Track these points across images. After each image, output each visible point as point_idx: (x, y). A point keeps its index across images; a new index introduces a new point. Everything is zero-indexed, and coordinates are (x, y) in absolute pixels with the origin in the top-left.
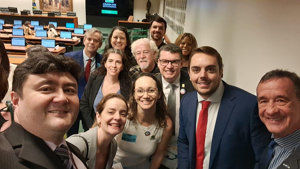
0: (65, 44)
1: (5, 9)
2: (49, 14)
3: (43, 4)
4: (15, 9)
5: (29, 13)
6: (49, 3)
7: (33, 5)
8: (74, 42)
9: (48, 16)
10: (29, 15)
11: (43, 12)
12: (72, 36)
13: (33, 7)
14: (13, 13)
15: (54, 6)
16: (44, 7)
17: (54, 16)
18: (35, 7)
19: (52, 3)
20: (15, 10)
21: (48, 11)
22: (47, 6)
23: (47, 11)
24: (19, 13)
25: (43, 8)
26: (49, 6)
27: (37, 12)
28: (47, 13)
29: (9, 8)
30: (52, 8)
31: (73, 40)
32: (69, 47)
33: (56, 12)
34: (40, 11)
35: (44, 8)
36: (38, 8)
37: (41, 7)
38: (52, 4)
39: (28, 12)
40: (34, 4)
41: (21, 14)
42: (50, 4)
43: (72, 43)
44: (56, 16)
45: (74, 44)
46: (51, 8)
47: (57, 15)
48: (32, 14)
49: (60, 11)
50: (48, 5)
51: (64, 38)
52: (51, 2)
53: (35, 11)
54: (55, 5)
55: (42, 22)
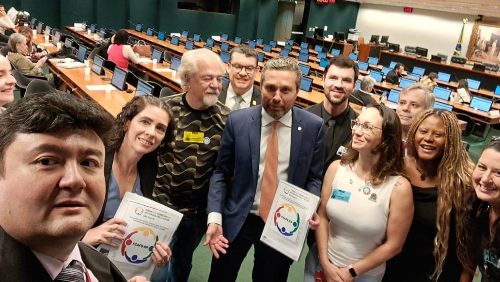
0: (471, 118)
1: (412, 48)
2: (476, 66)
3: (474, 48)
4: (426, 50)
5: (445, 60)
6: (484, 49)
7: (456, 49)
8: (489, 119)
9: (473, 69)
10: (442, 63)
11: (467, 62)
12: (491, 109)
13: (456, 51)
14: (419, 56)
15: (493, 54)
16: (475, 53)
17: (484, 71)
18: (458, 52)
19: (492, 49)
20: (424, 52)
21: (476, 61)
22: (480, 54)
23: (474, 61)
24: (429, 58)
25: (472, 55)
26: (483, 54)
27: (458, 61)
28: (473, 63)
29: (417, 47)
30: (488, 58)
31: (489, 115)
32: (477, 126)
33: (491, 66)
34: (463, 59)
35: (474, 56)
36: (463, 54)
37: (470, 53)
38: (490, 51)
39: (443, 59)
40: (459, 47)
41: (431, 60)
42: (486, 50)
43: (486, 119)
44: (486, 72)
45: (489, 122)
46: (486, 57)
47: (489, 70)
48: (448, 63)
49: (497, 65)
50: (482, 52)
51: (476, 109)
52: (489, 48)
53: (455, 58)
54: (495, 52)
55: (455, 76)
